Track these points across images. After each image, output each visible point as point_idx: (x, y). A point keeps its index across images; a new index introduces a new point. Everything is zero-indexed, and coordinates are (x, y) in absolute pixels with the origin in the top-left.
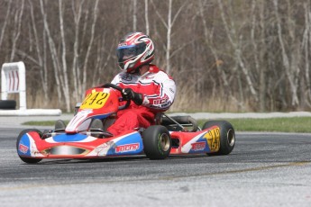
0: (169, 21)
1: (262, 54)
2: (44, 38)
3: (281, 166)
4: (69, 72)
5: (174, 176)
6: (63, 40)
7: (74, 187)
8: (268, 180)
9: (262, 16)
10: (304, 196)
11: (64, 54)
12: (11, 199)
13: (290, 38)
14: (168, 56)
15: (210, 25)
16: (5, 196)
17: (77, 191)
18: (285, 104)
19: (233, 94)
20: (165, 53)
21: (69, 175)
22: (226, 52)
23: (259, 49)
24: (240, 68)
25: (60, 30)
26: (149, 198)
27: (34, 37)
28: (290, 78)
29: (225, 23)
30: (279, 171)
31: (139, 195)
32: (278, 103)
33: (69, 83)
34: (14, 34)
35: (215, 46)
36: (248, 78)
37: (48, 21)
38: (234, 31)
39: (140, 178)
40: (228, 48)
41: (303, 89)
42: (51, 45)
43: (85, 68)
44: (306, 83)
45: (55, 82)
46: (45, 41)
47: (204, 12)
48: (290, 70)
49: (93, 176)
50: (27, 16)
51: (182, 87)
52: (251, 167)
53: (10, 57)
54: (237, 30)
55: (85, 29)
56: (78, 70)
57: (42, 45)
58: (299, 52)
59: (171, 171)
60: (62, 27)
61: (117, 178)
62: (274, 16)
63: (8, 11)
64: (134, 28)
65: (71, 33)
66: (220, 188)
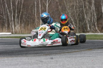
0: (47, 3)
1: (78, 14)
3: (83, 51)
4: (14, 21)
5: (48, 54)
6: (12, 10)
7: (15, 58)
8: (79, 55)
9: (77, 2)
10: (91, 60)
11: (12, 14)
13: (87, 9)
15: (60, 5)
18: (85, 30)
21: (14, 54)
23: (77, 13)
24: (70, 19)
26: (40, 61)
27: (2, 9)
28: (87, 22)
29: (65, 4)
30: (83, 52)
31: (37, 61)
32: (83, 30)
33: (14, 24)
35: (62, 11)
36: (73, 22)
37: (7, 4)
38: (68, 7)
39: (37, 55)
40: (67, 12)
41: (91, 26)
42: (8, 12)
43: (19, 19)
44: (92, 24)
45: (9, 24)
46: (6, 10)
47: (59, 1)
48: (87, 19)
49: (21, 54)
52: (74, 51)
54: (69, 7)
55: (19, 6)
56: (17, 19)
57: (5, 12)
58: (90, 13)
59: (47, 53)
60: (11, 6)
61: (29, 55)
62: (82, 1)
64: (36, 6)
65: (15, 8)
66: (63, 58)
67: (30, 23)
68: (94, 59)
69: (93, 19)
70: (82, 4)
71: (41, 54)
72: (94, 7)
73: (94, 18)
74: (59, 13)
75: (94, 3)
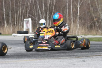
0: (79, 5)
2: (38, 10)
5: (80, 57)
6: (44, 11)
7: (47, 60)
11: (44, 16)
12: (27, 64)
14: (78, 17)
15: (92, 6)
16: (25, 63)
17: (48, 62)
19: (99, 29)
20: (77, 16)
21: (46, 56)
22: (97, 15)
25: (42, 8)
26: (72, 64)
27: (34, 10)
29: (97, 6)
31: (69, 63)
34: (28, 9)
35: (94, 13)
37: (39, 5)
38: (100, 8)
39: (69, 57)
40: (98, 14)
42: (40, 13)
43: (51, 20)
47: (90, 2)
49: (54, 56)
50: (32, 3)
51: (82, 27)
53: (26, 17)
55: (51, 7)
56: (49, 21)
57: (37, 13)
59: (79, 55)
60: (43, 7)
61: (61, 57)
63: (26, 2)
64: (67, 7)
65: (46, 9)
66: (95, 61)
71: (73, 56)
74: (91, 14)
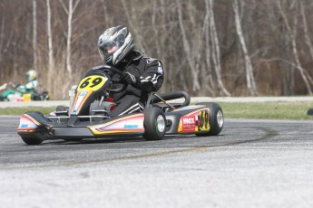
67: (16, 65)
68: (212, 177)
69: (208, 55)
70: (177, 9)
72: (212, 19)
73: (211, 51)
75: (211, 7)
